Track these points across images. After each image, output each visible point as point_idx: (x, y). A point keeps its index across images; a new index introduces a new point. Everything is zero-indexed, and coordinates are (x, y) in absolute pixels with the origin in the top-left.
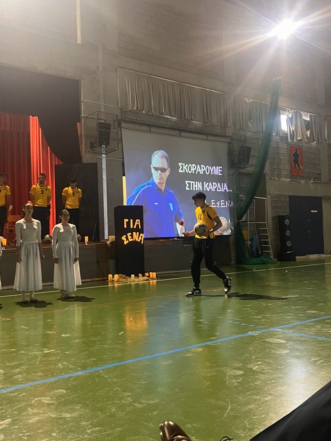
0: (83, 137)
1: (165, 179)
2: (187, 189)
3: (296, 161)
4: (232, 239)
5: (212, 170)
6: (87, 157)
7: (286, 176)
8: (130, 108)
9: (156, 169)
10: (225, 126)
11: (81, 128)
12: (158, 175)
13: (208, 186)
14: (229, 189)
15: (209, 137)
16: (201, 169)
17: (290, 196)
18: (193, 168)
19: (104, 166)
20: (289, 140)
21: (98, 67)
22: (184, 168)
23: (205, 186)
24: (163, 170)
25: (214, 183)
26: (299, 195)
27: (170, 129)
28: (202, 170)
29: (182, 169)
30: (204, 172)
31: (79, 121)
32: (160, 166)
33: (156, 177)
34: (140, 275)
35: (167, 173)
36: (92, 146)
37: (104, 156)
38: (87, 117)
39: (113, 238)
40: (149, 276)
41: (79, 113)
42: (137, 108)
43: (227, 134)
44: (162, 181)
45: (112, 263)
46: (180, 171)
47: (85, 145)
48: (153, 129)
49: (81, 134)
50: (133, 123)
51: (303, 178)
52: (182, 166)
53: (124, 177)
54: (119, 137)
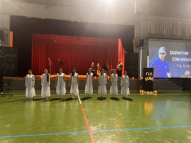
0: (135, 44)
2: (173, 60)
5: (184, 53)
6: (135, 51)
8: (152, 33)
11: (134, 41)
13: (182, 59)
15: (184, 41)
18: (176, 53)
19: (141, 53)
21: (141, 21)
22: (172, 53)
25: (185, 58)
27: (167, 39)
28: (180, 53)
29: (171, 53)
30: (181, 54)
31: (134, 39)
32: (162, 52)
34: (151, 91)
35: (165, 55)
36: (137, 47)
37: (141, 50)
38: (136, 37)
39: (142, 78)
40: (154, 92)
41: (134, 37)
42: (155, 33)
45: (141, 86)
46: (170, 54)
47: (135, 47)
48: (160, 40)
50: (153, 38)
52: (171, 52)
53: (148, 56)
54: (147, 43)
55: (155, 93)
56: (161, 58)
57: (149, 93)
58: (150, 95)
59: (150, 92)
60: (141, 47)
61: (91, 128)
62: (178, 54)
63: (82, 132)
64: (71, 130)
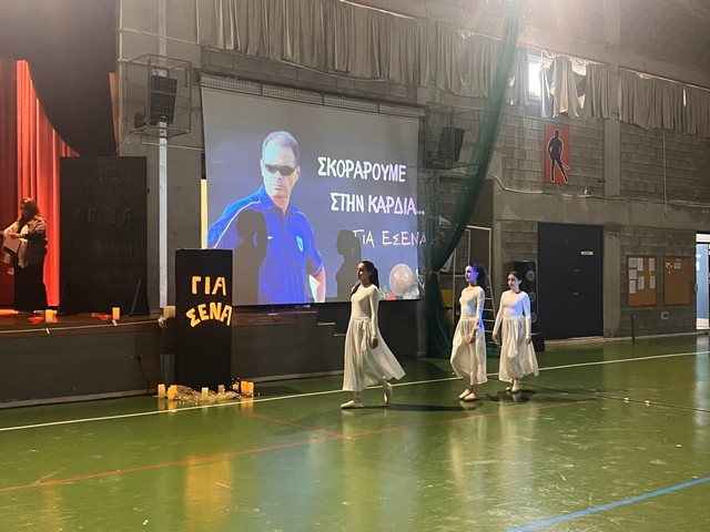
0: (121, 104)
1: (289, 189)
2: (334, 208)
3: (555, 155)
4: (420, 307)
5: (385, 173)
6: (127, 144)
7: (534, 185)
8: (221, 46)
9: (271, 169)
10: (414, 85)
11: (117, 85)
12: (275, 181)
13: (376, 203)
14: (418, 210)
15: (383, 108)
16: (364, 170)
17: (539, 223)
18: (349, 168)
19: (163, 162)
20: (544, 114)
22: (328, 167)
23: (371, 203)
24: (286, 171)
25: (388, 198)
26: (558, 221)
27: (302, 89)
28: (366, 172)
29: (325, 170)
30: (370, 175)
31: (114, 69)
32: (280, 162)
33: (271, 184)
34: (221, 387)
35: (295, 176)
36: (139, 122)
37: (163, 141)
38: (130, 63)
40: (239, 391)
41: (114, 55)
42: (236, 47)
43: (419, 102)
44: (283, 193)
45: (167, 360)
46: (320, 173)
47: (125, 119)
48: (266, 89)
49: (117, 97)
50: (226, 76)
51: (567, 188)
52: (325, 163)
53: (204, 182)
54: (195, 104)
55: (245, 396)
56: (275, 193)
57: (213, 397)
58: (212, 410)
59: (216, 391)
60: (163, 124)
62: (358, 175)
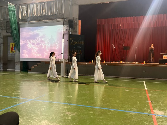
61: (155, 112)
63: (142, 113)
64: (129, 109)
